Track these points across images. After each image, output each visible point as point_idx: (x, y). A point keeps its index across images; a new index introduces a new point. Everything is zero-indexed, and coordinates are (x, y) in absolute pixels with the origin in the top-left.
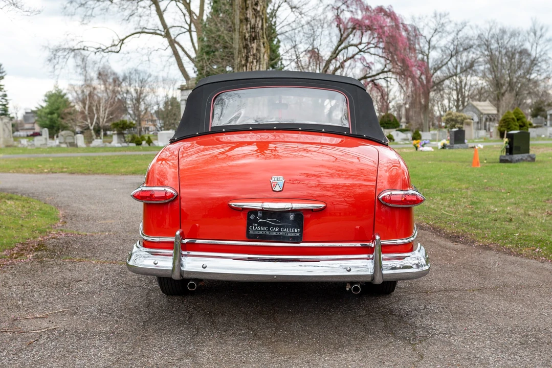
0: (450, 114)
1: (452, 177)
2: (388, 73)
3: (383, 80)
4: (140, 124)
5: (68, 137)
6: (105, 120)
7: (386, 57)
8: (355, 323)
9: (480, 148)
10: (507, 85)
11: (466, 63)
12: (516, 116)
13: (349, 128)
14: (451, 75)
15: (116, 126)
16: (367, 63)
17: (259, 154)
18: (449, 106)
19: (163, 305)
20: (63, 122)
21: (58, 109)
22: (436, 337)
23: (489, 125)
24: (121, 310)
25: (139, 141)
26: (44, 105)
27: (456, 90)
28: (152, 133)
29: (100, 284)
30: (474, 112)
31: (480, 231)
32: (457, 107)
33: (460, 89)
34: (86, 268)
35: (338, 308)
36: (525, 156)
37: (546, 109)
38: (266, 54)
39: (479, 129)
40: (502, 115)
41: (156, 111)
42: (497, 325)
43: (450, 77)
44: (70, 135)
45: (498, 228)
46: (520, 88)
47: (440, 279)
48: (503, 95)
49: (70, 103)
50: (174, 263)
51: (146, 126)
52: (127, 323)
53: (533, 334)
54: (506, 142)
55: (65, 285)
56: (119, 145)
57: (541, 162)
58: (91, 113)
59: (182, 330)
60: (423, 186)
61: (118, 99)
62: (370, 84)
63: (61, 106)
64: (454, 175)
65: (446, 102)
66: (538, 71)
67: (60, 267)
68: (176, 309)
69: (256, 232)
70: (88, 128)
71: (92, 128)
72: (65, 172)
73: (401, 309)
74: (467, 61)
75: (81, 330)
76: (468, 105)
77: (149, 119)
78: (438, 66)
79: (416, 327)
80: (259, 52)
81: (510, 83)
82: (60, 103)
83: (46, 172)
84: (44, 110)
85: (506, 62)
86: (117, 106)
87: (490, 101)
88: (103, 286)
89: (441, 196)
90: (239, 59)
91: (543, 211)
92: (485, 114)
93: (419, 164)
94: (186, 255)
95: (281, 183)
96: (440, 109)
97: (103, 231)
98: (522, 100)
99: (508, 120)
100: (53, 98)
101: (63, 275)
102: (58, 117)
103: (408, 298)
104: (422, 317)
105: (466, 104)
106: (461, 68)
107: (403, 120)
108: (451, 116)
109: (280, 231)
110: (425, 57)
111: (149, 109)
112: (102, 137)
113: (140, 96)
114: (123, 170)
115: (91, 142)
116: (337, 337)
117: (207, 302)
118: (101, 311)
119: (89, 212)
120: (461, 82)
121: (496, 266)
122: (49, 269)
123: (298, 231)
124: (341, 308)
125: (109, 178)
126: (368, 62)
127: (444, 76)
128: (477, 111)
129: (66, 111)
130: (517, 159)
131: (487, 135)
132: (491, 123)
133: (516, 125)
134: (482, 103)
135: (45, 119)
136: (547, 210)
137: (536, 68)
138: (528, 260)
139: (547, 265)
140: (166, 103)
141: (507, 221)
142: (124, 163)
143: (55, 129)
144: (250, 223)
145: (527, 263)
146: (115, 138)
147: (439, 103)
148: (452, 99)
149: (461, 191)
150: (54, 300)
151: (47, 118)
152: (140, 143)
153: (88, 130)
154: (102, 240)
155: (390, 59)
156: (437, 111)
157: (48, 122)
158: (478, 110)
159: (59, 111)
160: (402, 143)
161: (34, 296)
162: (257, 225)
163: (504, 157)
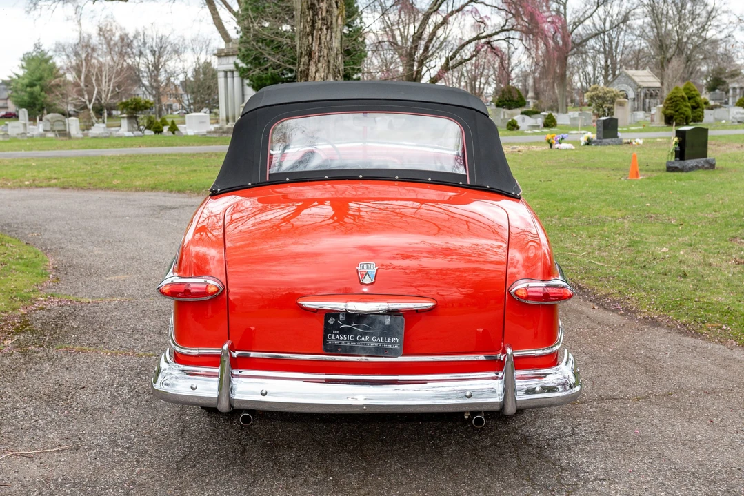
0: (596, 89)
1: (602, 197)
2: (510, 32)
3: (504, 41)
4: (159, 101)
5: (56, 123)
6: (109, 95)
7: (507, 9)
8: (476, 461)
9: (638, 144)
10: (674, 47)
11: (617, 15)
12: (686, 94)
13: (466, 176)
14: (597, 32)
15: (126, 105)
16: (481, 18)
17: (337, 224)
18: (594, 74)
19: (204, 430)
20: (49, 98)
21: (40, 79)
22: (590, 485)
23: (649, 102)
24: (144, 442)
25: (159, 127)
26: (21, 73)
27: (604, 53)
28: (176, 113)
29: (111, 394)
30: (629, 85)
31: (643, 294)
32: (606, 77)
33: (609, 52)
34: (90, 364)
35: (451, 432)
36: (701, 161)
37: (728, 81)
38: (340, 18)
39: (635, 109)
40: (668, 89)
41: (181, 82)
42: (674, 463)
43: (596, 35)
44: (59, 119)
45: (668, 288)
46: (692, 51)
47: (591, 379)
48: (669, 61)
49: (58, 70)
50: (220, 388)
51: (168, 103)
52: (153, 465)
53: (724, 478)
54: (676, 143)
55: (62, 397)
56: (131, 134)
57: (723, 169)
58: (89, 86)
59: (231, 477)
60: (562, 213)
61: (128, 64)
62: (486, 47)
63: (46, 75)
64: (604, 194)
65: (590, 69)
66: (718, 26)
67: (53, 363)
68: (222, 437)
69: (336, 343)
70: (86, 107)
71: (90, 107)
72: (55, 186)
73: (539, 434)
74: (619, 13)
75: (87, 479)
76: (620, 74)
77: (173, 94)
78: (579, 19)
79: (561, 467)
80: (331, 15)
81: (679, 43)
82: (44, 70)
83: (27, 186)
84: (21, 81)
85: (674, 15)
86: (125, 75)
87: (650, 68)
88: (115, 397)
89: (588, 231)
90: (302, 24)
91: (729, 258)
92: (644, 88)
93: (555, 174)
94: (237, 376)
95: (373, 271)
96: (582, 79)
97: (112, 296)
98: (694, 67)
99: (675, 99)
100: (33, 64)
101: (58, 378)
102: (42, 90)
103: (549, 413)
104: (569, 449)
105: (617, 72)
106: (612, 22)
107: (531, 94)
108: (598, 92)
109: (370, 340)
110: (562, 7)
111: (172, 79)
112: (106, 120)
113: (158, 61)
114: (138, 183)
115: (88, 128)
116: (452, 486)
117: (265, 424)
118: (113, 443)
119: (91, 259)
120: (610, 41)
121: (668, 356)
122: (38, 367)
123: (396, 341)
124: (455, 433)
125: (118, 197)
126: (482, 16)
127: (589, 34)
128: (632, 84)
129: (53, 82)
130: (690, 165)
131: (646, 117)
132: (652, 100)
133: (687, 106)
134: (640, 72)
135: (23, 93)
136: (734, 256)
137: (714, 22)
138: (712, 344)
139: (737, 353)
140: (196, 71)
141: (680, 276)
142: (140, 169)
143: (38, 107)
144: (328, 329)
145: (710, 350)
146: (124, 123)
147: (581, 70)
148: (599, 65)
149: (615, 222)
150: (46, 424)
151: (26, 92)
152: (160, 130)
153: (85, 110)
154: (112, 311)
155: (513, 11)
156: (577, 81)
157: (26, 98)
158: (635, 82)
159: (42, 82)
160: (529, 132)
161: (16, 416)
162: (338, 332)
163: (673, 163)
